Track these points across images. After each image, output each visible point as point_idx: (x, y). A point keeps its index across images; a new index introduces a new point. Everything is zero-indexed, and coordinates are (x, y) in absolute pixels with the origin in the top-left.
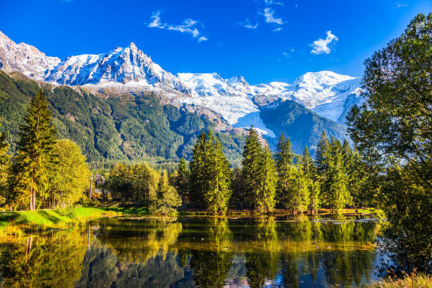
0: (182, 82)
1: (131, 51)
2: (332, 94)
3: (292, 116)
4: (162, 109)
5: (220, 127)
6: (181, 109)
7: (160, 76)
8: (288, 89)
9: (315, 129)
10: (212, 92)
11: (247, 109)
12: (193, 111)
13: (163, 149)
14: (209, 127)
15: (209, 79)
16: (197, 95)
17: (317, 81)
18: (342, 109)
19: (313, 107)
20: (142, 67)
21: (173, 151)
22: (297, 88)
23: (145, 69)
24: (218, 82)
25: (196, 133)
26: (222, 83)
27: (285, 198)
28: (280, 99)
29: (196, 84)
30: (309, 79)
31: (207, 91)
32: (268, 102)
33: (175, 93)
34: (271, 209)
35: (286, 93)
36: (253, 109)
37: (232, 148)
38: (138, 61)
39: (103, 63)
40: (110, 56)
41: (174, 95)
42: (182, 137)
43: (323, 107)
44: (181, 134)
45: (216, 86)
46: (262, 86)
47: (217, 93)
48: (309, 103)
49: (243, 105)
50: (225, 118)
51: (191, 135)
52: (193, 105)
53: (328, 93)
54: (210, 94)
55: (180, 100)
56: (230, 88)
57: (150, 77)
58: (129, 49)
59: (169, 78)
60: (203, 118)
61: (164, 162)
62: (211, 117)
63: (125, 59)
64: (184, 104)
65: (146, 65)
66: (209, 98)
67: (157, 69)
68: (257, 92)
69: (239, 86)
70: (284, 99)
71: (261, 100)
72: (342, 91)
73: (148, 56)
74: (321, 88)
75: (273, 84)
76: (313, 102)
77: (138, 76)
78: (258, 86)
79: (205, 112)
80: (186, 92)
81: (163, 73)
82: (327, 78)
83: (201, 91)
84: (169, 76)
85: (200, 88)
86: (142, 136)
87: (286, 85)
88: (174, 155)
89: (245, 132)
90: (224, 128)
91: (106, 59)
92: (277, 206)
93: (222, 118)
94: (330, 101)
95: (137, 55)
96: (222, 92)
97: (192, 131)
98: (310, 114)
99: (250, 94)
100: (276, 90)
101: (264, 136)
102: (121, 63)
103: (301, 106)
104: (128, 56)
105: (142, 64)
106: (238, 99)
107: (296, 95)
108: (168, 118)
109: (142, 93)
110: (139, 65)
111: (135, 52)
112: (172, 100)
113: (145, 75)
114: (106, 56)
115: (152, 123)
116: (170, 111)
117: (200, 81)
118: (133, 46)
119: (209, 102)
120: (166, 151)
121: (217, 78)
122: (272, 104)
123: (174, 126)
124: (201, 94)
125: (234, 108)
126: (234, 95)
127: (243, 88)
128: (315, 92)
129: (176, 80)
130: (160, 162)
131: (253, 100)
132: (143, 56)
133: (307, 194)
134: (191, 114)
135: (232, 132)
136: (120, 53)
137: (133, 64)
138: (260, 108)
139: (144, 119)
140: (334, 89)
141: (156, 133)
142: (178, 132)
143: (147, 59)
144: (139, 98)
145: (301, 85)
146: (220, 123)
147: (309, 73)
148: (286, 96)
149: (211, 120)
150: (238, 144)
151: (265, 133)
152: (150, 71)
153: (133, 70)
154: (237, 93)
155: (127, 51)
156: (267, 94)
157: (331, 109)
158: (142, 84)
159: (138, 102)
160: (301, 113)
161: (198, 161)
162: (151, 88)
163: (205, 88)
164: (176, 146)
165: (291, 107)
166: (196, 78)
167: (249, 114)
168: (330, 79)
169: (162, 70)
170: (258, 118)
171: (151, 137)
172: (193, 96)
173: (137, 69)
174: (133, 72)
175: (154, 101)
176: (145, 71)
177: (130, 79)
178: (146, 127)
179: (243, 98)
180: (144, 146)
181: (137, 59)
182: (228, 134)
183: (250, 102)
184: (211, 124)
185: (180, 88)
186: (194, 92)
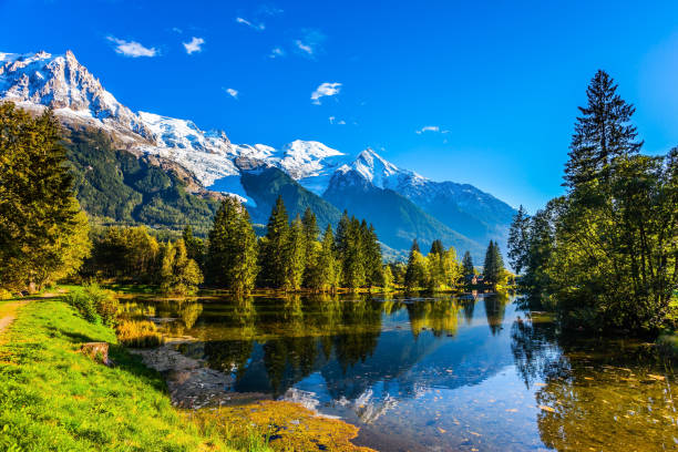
0: (145, 124)
1: (67, 64)
2: (320, 167)
3: (277, 186)
4: (113, 155)
5: (192, 188)
6: (140, 159)
7: (113, 109)
8: (275, 155)
9: (300, 203)
10: (185, 145)
11: (226, 171)
12: (158, 164)
13: (112, 208)
14: (178, 187)
15: (181, 128)
16: (164, 145)
17: (306, 151)
18: (328, 184)
19: (299, 178)
20: (84, 91)
21: (127, 212)
22: (284, 155)
23: (90, 95)
24: (193, 132)
25: (161, 191)
26: (197, 135)
27: (311, 277)
28: (265, 165)
29: (164, 130)
30: (298, 148)
31: (177, 141)
32: (251, 166)
33: (134, 136)
34: (298, 288)
35: (272, 159)
36: (232, 171)
37: (205, 214)
38: (79, 81)
39: (13, 69)
40: (27, 61)
42: (141, 195)
43: (309, 179)
44: (140, 191)
45: (190, 138)
46: (246, 147)
47: (190, 146)
48: (295, 174)
49: (221, 165)
50: (199, 178)
51: (155, 194)
53: (316, 165)
54: (181, 146)
55: (141, 148)
56: (207, 143)
57: (95, 107)
58: (63, 60)
59: (127, 116)
60: (170, 173)
61: (113, 224)
62: (181, 174)
63: (56, 73)
64: (146, 154)
65: (92, 90)
66: (181, 151)
67: (108, 100)
68: (239, 153)
69: (218, 142)
70: (270, 165)
71: (243, 162)
72: (330, 166)
73: (96, 78)
74: (309, 159)
75: (259, 146)
76: (300, 173)
77: (78, 102)
78: (241, 146)
79: (173, 167)
80: (151, 140)
81: (118, 107)
82: (316, 149)
83: (169, 139)
84: (126, 113)
85: (169, 137)
86: (81, 188)
87: (272, 149)
88: (129, 217)
89: (222, 198)
90: (196, 190)
91: (20, 65)
92: (304, 285)
93: (195, 178)
94: (316, 175)
95: (78, 73)
96: (197, 145)
97: (154, 189)
98: (296, 186)
99: (230, 154)
100: (261, 153)
101: (243, 205)
102: (49, 78)
103: (287, 176)
104: (62, 70)
105: (85, 86)
106: (216, 157)
107: (282, 162)
108: (122, 169)
109: (84, 128)
110: (81, 88)
111: (74, 66)
112: (129, 145)
113: (88, 103)
114: (20, 59)
115: (97, 171)
116: (126, 159)
117: (169, 128)
118: (71, 57)
119: (180, 156)
120: (116, 211)
121: (192, 127)
122: (255, 169)
123: (130, 180)
124: (171, 145)
125: (211, 167)
126: (212, 152)
127: (224, 146)
128: (302, 162)
129: (137, 119)
130: (108, 225)
131: (234, 161)
132: (87, 76)
133: (332, 272)
134: (155, 167)
135: (206, 196)
136: (48, 61)
137: (69, 83)
138: (241, 171)
139: (86, 164)
140: (322, 162)
141: (103, 186)
142: (136, 189)
143: (94, 83)
144: (78, 133)
145: (289, 152)
146: (192, 183)
147: (298, 141)
148: (272, 162)
149: (181, 178)
150: (213, 210)
151: (245, 200)
152: (97, 99)
153: (70, 92)
154: (215, 150)
155: (60, 60)
156: (251, 157)
157: (317, 183)
158: (84, 114)
159: (76, 140)
160: (286, 183)
162: (98, 123)
163: (175, 138)
164: (131, 205)
165: (276, 175)
166: (165, 122)
167: (227, 177)
168: (319, 151)
169: (116, 102)
170: (238, 183)
171: (95, 191)
172: (159, 145)
173: (76, 93)
174: (70, 96)
175: (102, 143)
176: (90, 99)
177: (62, 105)
178: (88, 176)
179: (223, 158)
180: (84, 201)
181: (77, 78)
182: (200, 197)
183: (231, 163)
184: (181, 183)
185: (141, 131)
186: (159, 139)
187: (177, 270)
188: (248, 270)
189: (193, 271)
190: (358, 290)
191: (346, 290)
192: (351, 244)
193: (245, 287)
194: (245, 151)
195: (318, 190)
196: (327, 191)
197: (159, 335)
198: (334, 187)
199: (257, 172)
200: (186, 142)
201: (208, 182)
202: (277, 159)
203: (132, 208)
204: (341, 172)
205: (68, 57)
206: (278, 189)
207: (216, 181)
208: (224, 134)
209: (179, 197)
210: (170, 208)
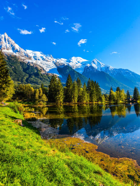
0: (28, 53)
1: (5, 36)
2: (81, 65)
3: (68, 71)
4: (19, 63)
5: (43, 72)
6: (27, 64)
8: (67, 61)
9: (75, 76)
10: (40, 59)
11: (53, 67)
13: (20, 79)
14: (39, 72)
15: (39, 54)
16: (34, 59)
17: (76, 60)
18: (84, 70)
19: (75, 68)
20: (10, 44)
21: (24, 80)
22: (70, 61)
23: (12, 45)
24: (42, 55)
25: (34, 73)
26: (43, 56)
27: (80, 99)
28: (64, 65)
29: (33, 55)
30: (74, 59)
31: (38, 58)
32: (60, 65)
33: (25, 57)
34: (76, 102)
35: (66, 63)
36: (55, 67)
37: (47, 80)
38: (9, 41)
41: (25, 58)
42: (28, 75)
43: (78, 69)
44: (28, 74)
45: (41, 57)
46: (58, 59)
47: (42, 60)
48: (73, 67)
49: (51, 65)
50: (45, 69)
52: (32, 63)
53: (79, 64)
54: (39, 60)
55: (27, 61)
56: (47, 58)
57: (13, 49)
58: (4, 35)
59: (23, 51)
60: (36, 68)
61: (21, 84)
62: (39, 68)
63: (2, 39)
64: (29, 62)
65: (12, 44)
66: (39, 61)
67: (17, 47)
68: (56, 61)
69: (50, 58)
70: (66, 65)
71: (58, 64)
72: (84, 64)
73: (13, 40)
74: (78, 62)
75: (62, 59)
76: (75, 67)
77: (8, 48)
78: (57, 59)
79: (37, 66)
80: (30, 58)
81: (20, 49)
85: (35, 57)
86: (11, 73)
87: (66, 60)
88: (25, 81)
89: (52, 75)
90: (44, 73)
92: (78, 101)
93: (43, 69)
94: (80, 67)
95: (8, 39)
96: (43, 59)
97: (32, 73)
98: (74, 71)
99: (54, 62)
100: (63, 61)
103: (71, 68)
104: (4, 39)
105: (10, 43)
106: (49, 62)
107: (69, 64)
108: (22, 67)
109: (11, 55)
110: (9, 44)
111: (7, 37)
112: (24, 60)
113: (11, 48)
115: (15, 68)
116: (23, 64)
117: (35, 54)
118: (6, 34)
119: (39, 62)
121: (42, 54)
122: (61, 66)
123: (25, 70)
124: (36, 59)
125: (48, 66)
126: (48, 61)
127: (52, 59)
128: (75, 63)
129: (25, 52)
130: (19, 84)
132: (11, 40)
133: (86, 97)
134: (31, 66)
135: (47, 75)
137: (6, 42)
138: (57, 67)
139: (12, 66)
140: (81, 63)
141: (17, 72)
142: (26, 73)
143: (13, 42)
144: (9, 57)
145: (71, 61)
146: (43, 71)
147: (74, 57)
149: (39, 69)
150: (49, 79)
151: (59, 76)
152: (14, 47)
154: (49, 60)
155: (3, 36)
156: (60, 62)
157: (80, 70)
158: (11, 51)
159: (9, 59)
160: (71, 70)
161: (52, 85)
162: (15, 54)
163: (37, 57)
164: (25, 78)
165: (68, 67)
166: (34, 53)
167: (53, 69)
168: (80, 60)
169: (19, 47)
170: (56, 71)
171: (15, 74)
172: (32, 60)
173: (8, 45)
174: (6, 46)
175: (16, 59)
176: (12, 47)
177: (4, 49)
178: (12, 69)
179: (51, 63)
180: (12, 77)
181: (8, 41)
182: (45, 75)
183: (54, 64)
184: (39, 71)
185: (27, 56)
186: (32, 58)
187: (40, 97)
188: (61, 97)
189: (45, 97)
190: (94, 103)
191: (91, 103)
192: (92, 88)
193: (60, 102)
194: (58, 61)
195: (81, 72)
196: (84, 72)
197: (36, 117)
198: (86, 71)
199: (62, 67)
200: (40, 58)
201: (47, 70)
202: (68, 63)
203: (25, 79)
204: (87, 66)
205: (5, 34)
206: (68, 72)
207: (50, 70)
208: (51, 56)
209: (39, 75)
210: (37, 79)
